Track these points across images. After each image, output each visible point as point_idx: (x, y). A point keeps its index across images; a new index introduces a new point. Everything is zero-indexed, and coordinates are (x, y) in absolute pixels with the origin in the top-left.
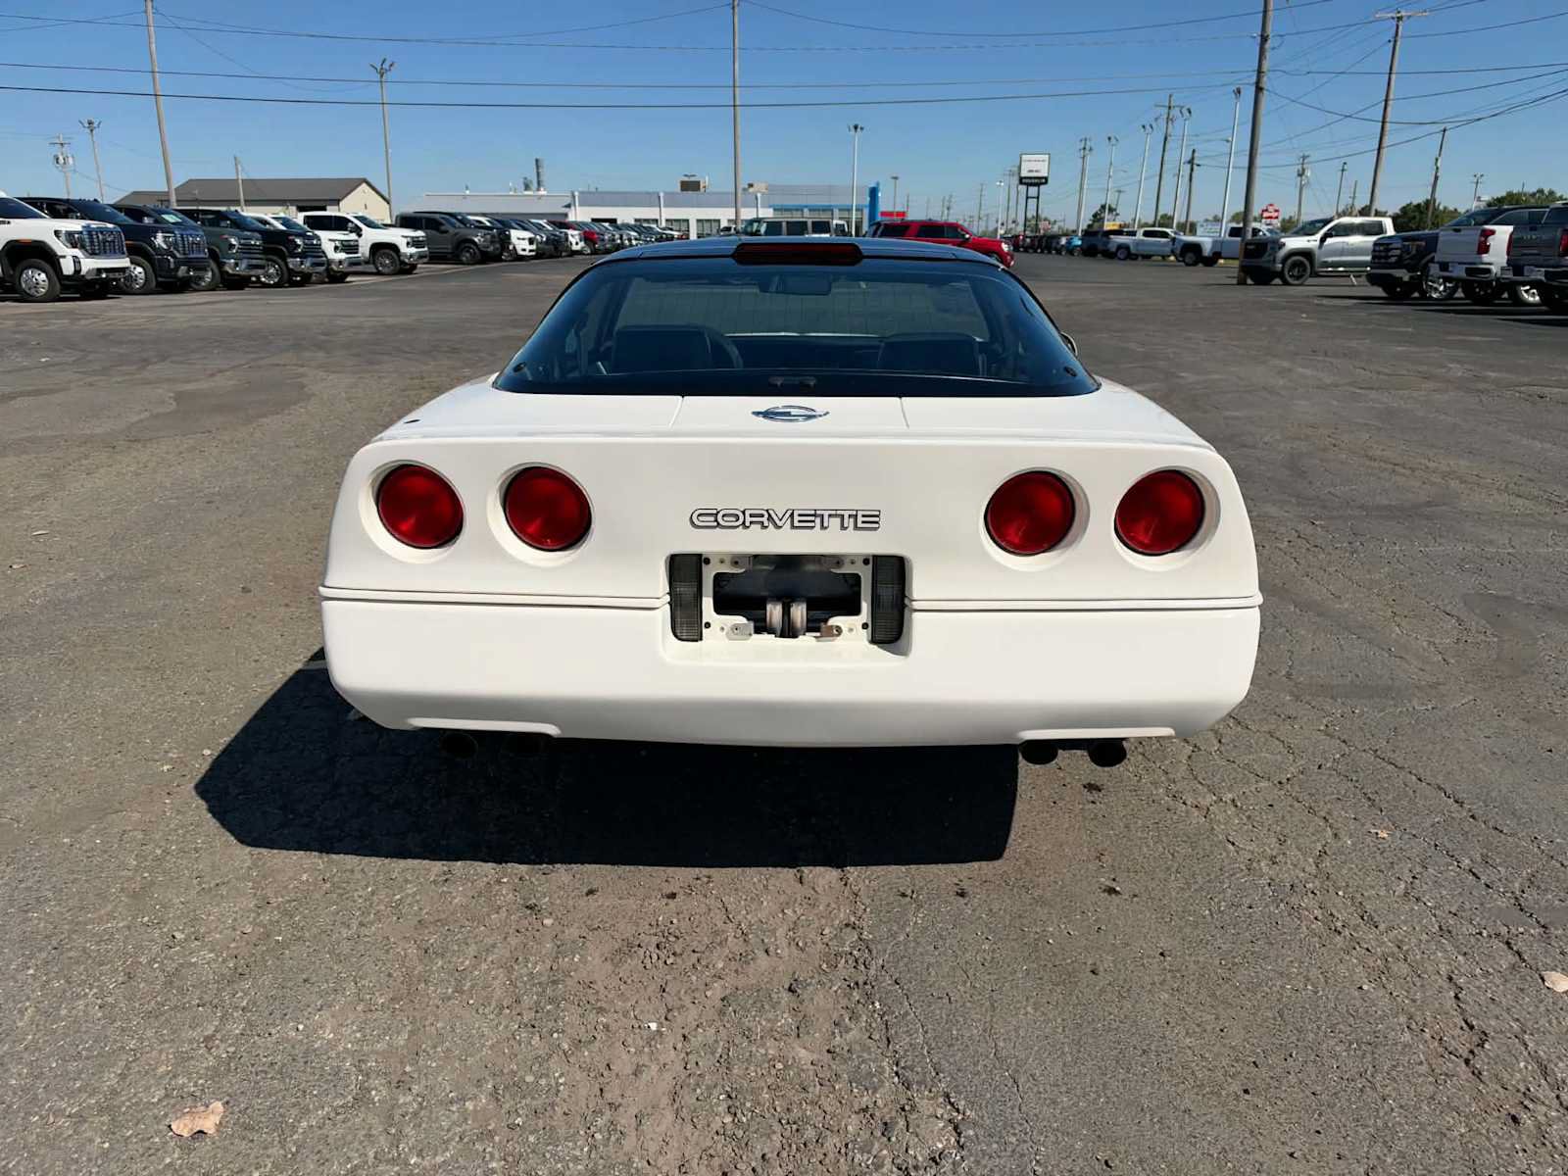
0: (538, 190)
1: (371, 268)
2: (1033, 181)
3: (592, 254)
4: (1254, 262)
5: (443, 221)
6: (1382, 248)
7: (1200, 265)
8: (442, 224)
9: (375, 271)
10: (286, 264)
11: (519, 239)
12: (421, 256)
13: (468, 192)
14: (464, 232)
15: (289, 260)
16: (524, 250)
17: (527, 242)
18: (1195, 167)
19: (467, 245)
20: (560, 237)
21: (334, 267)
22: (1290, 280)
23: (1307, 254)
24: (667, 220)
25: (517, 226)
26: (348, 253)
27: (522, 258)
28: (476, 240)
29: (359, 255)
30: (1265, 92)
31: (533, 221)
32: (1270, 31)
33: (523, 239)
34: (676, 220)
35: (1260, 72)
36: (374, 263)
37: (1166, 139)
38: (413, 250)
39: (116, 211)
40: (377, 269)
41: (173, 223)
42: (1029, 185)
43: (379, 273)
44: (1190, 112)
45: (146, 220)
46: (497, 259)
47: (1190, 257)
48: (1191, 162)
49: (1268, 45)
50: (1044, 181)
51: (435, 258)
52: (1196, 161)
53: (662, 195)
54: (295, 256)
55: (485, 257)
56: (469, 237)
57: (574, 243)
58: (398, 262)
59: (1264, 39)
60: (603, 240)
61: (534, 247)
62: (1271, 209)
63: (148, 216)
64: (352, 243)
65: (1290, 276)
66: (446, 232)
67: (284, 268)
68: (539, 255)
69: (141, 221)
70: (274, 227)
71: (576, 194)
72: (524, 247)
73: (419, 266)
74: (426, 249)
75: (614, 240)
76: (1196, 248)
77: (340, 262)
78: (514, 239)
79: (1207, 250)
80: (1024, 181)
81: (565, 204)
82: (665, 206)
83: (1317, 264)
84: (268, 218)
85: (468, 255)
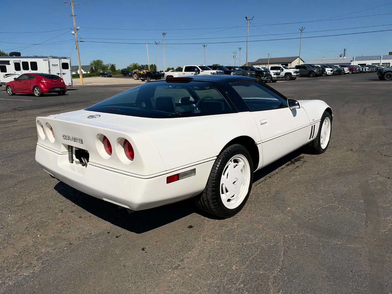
0: (344, 57)
1: (284, 79)
3: (352, 74)
5: (307, 67)
8: (306, 67)
9: (285, 79)
10: (261, 78)
11: (328, 70)
12: (297, 76)
13: (324, 59)
14: (312, 69)
15: (262, 77)
16: (329, 73)
17: (330, 71)
19: (313, 72)
20: (341, 70)
21: (273, 79)
24: (382, 63)
25: (329, 67)
26: (277, 75)
27: (329, 75)
28: (315, 71)
29: (280, 76)
31: (335, 65)
33: (329, 70)
34: (385, 63)
36: (285, 78)
38: (295, 74)
39: (226, 68)
40: (286, 79)
41: (237, 70)
43: (286, 80)
45: (232, 69)
46: (321, 75)
51: (302, 76)
53: (382, 56)
54: (263, 76)
55: (317, 75)
56: (313, 70)
57: (346, 71)
58: (291, 77)
60: (356, 70)
61: (332, 72)
63: (232, 68)
64: (278, 73)
66: (307, 69)
67: (260, 80)
68: (334, 74)
69: (231, 70)
70: (261, 70)
71: (355, 57)
72: (329, 72)
73: (297, 78)
74: (299, 74)
75: (360, 70)
77: (275, 78)
78: (326, 70)
81: (351, 60)
82: (382, 59)
84: (260, 68)
85: (312, 75)
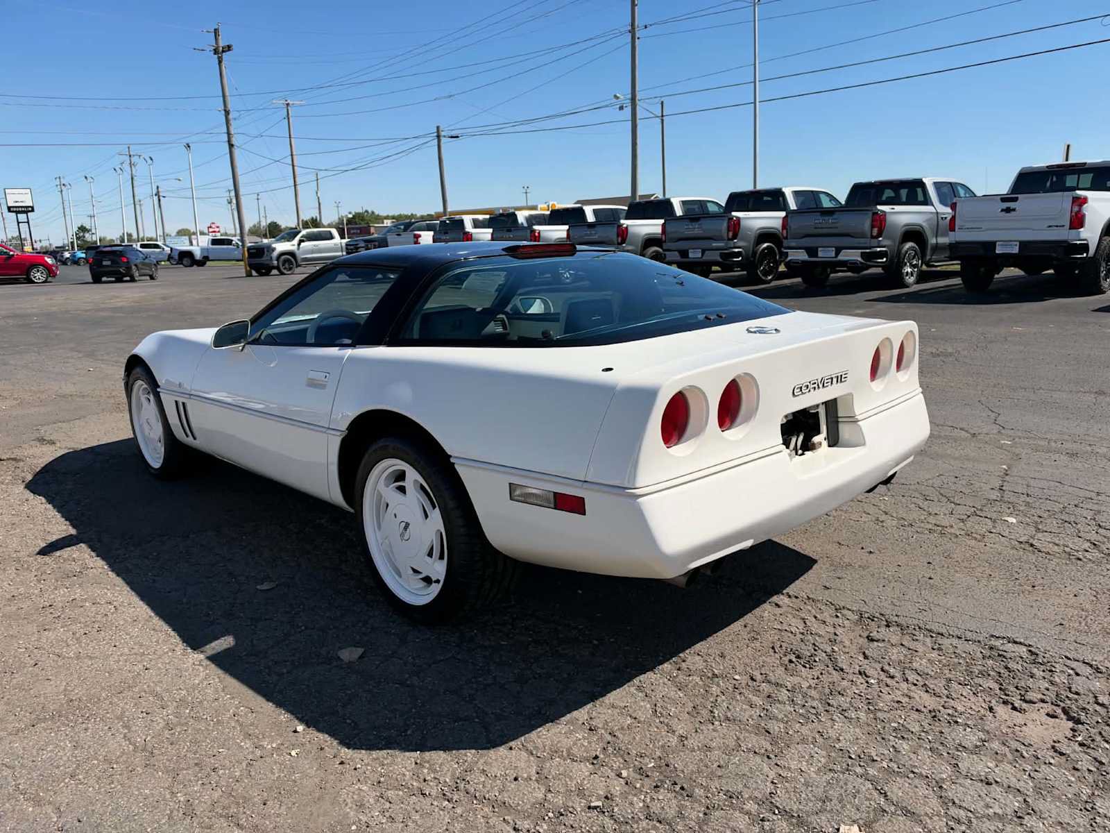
2: (20, 209)
4: (257, 261)
6: (352, 247)
7: (195, 266)
18: (161, 198)
22: (285, 272)
23: (292, 254)
30: (235, 147)
32: (230, 106)
35: (229, 134)
37: (132, 179)
42: (17, 212)
44: (151, 159)
47: (186, 261)
48: (158, 194)
49: (231, 116)
50: (30, 209)
52: (161, 194)
59: (227, 113)
62: (213, 226)
65: (285, 269)
76: (189, 254)
79: (198, 254)
80: (12, 209)
83: (299, 260)
